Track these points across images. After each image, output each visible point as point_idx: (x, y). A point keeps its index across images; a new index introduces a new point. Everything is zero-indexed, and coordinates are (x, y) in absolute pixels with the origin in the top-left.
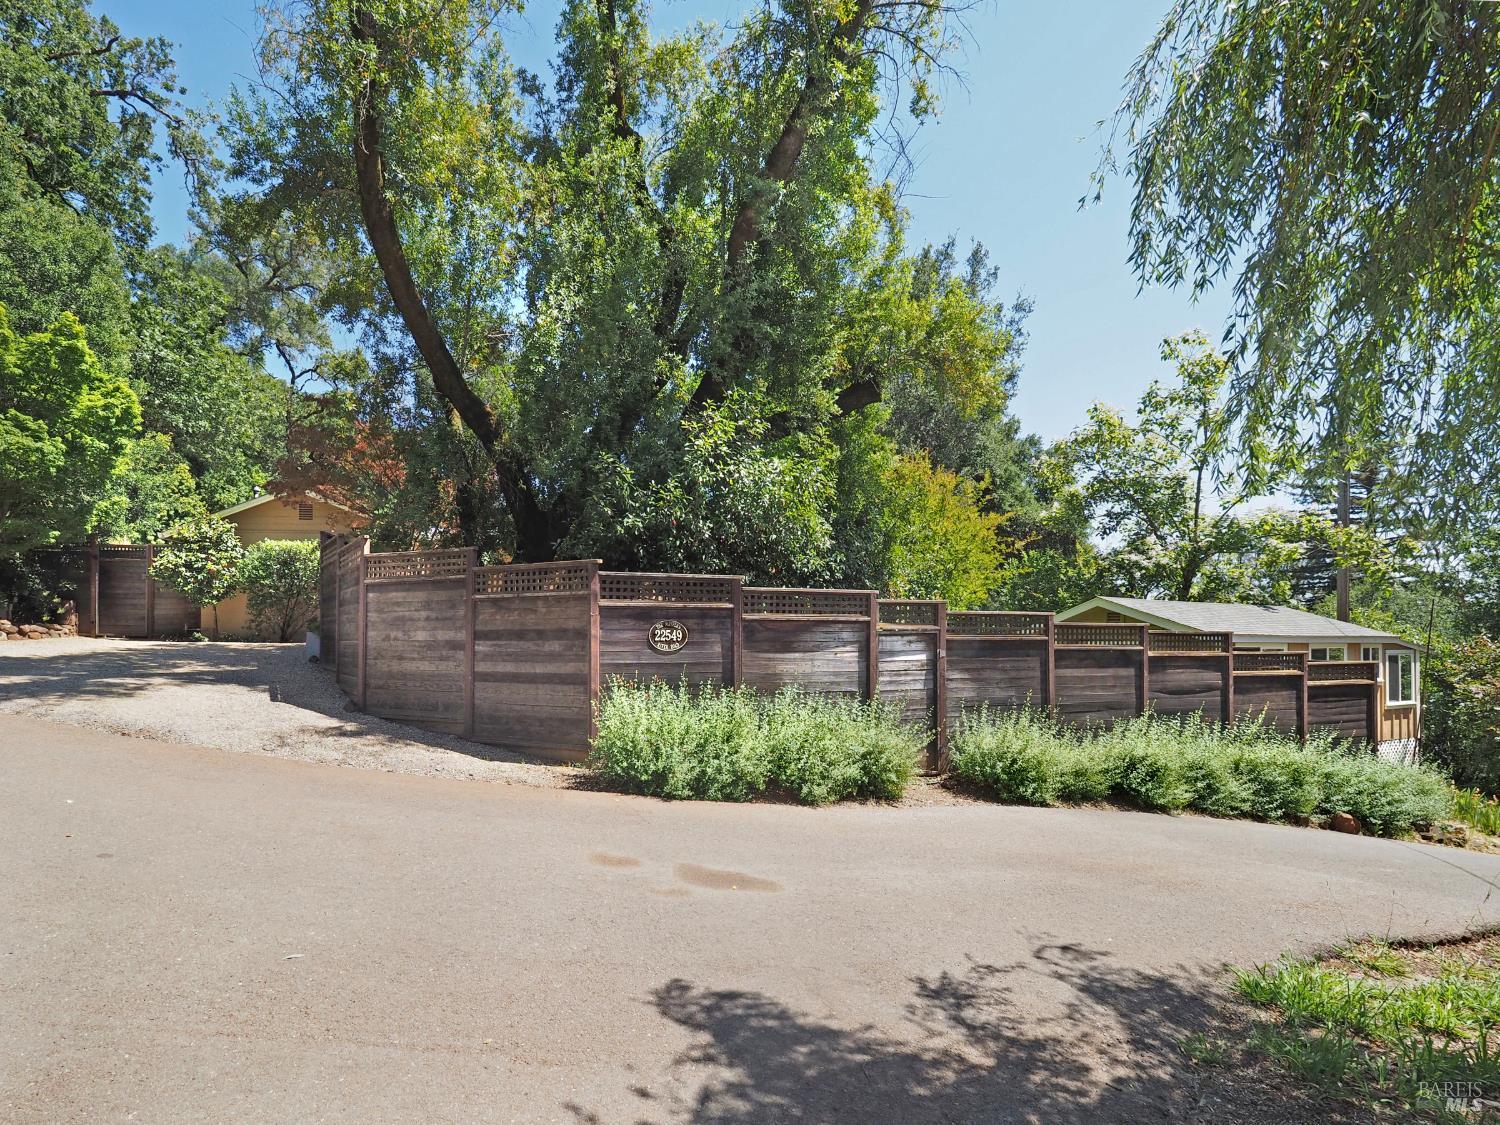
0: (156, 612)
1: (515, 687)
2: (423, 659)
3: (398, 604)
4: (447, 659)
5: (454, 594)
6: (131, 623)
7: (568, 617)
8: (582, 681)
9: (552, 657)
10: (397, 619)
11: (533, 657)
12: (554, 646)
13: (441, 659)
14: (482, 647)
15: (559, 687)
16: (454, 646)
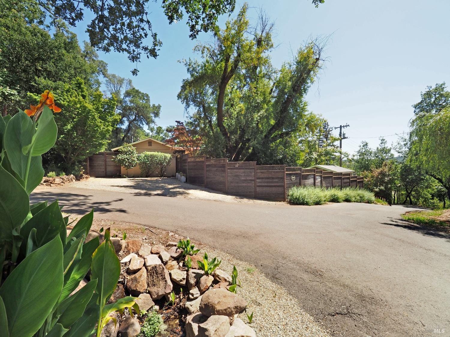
0: (107, 170)
1: (266, 188)
2: (244, 183)
3: (237, 172)
4: (250, 183)
5: (251, 170)
6: (100, 173)
7: (280, 175)
8: (283, 186)
9: (275, 182)
10: (236, 175)
11: (272, 182)
12: (277, 180)
13: (248, 183)
14: (258, 181)
15: (277, 188)
16: (251, 180)
